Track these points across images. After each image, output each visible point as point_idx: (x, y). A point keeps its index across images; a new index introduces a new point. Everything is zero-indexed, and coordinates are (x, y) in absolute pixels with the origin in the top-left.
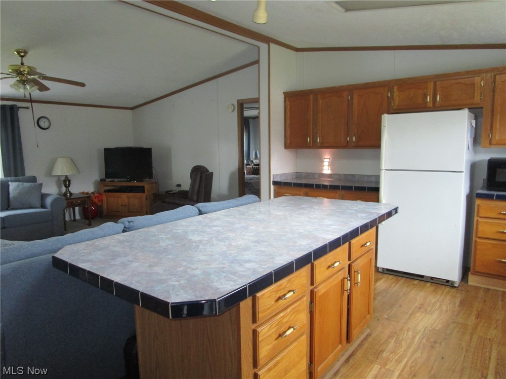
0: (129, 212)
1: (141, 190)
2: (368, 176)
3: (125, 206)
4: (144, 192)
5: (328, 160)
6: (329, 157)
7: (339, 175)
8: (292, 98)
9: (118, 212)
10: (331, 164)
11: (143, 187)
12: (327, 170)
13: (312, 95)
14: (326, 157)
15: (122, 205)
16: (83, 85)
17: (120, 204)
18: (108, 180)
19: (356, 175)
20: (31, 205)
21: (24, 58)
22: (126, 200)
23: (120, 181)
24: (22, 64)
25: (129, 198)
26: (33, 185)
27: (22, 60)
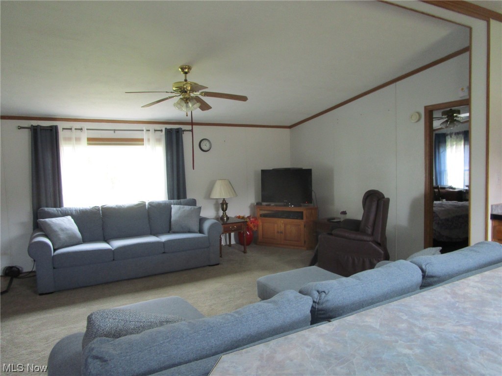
0: (285, 239)
1: (299, 216)
3: (281, 232)
4: (302, 218)
9: (273, 239)
11: (302, 213)
15: (278, 232)
17: (276, 230)
18: (264, 204)
20: (189, 229)
21: (187, 75)
22: (283, 226)
23: (276, 206)
24: (186, 80)
25: (285, 225)
26: (192, 209)
27: (186, 77)
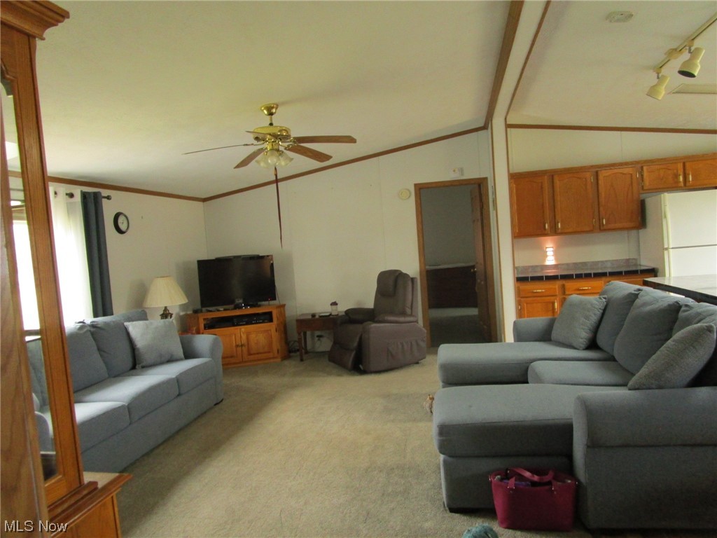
0: (250, 354)
1: (268, 317)
2: (602, 262)
3: (242, 346)
4: (271, 320)
5: (552, 249)
6: (551, 246)
7: (568, 264)
8: (519, 180)
9: (232, 357)
10: (556, 254)
11: (270, 314)
12: (550, 260)
13: (546, 177)
14: (547, 246)
15: (237, 346)
16: (351, 140)
17: (234, 345)
18: (204, 309)
19: (588, 262)
20: (172, 356)
21: (273, 116)
22: (244, 337)
23: (225, 310)
24: (271, 124)
25: (248, 334)
26: (167, 323)
27: (271, 120)
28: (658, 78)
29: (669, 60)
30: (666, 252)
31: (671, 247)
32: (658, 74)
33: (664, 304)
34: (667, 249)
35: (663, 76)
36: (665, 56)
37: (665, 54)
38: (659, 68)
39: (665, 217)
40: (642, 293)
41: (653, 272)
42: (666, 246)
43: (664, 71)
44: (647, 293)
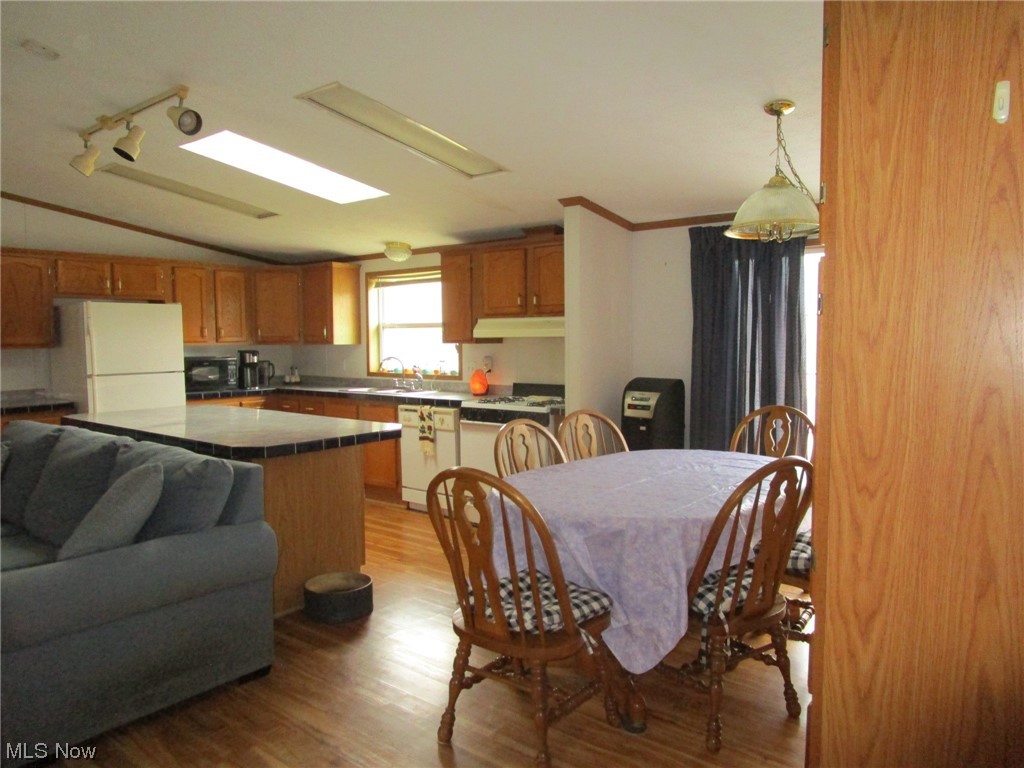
28: (86, 146)
29: (100, 129)
30: (89, 381)
31: (96, 373)
32: (86, 142)
33: (96, 447)
34: (91, 376)
35: (91, 146)
36: (95, 122)
37: (97, 119)
38: (87, 134)
39: (89, 333)
40: (64, 434)
41: (71, 407)
42: (89, 373)
43: (94, 140)
44: (72, 434)
